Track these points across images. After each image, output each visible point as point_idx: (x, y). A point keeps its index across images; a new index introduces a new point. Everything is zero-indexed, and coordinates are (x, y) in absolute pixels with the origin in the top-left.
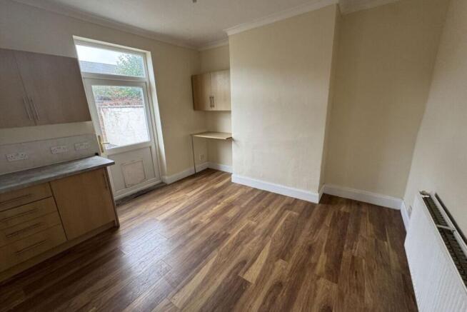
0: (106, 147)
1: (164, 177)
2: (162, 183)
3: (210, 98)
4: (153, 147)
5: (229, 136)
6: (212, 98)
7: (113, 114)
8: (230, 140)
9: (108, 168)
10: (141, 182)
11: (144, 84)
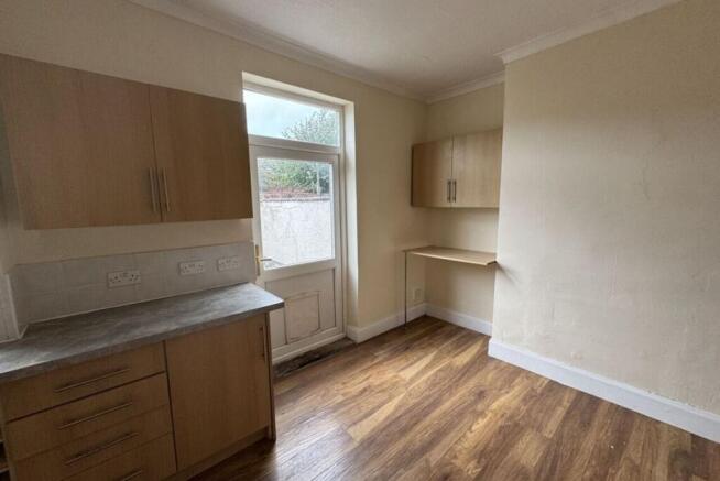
0: (266, 267)
1: (350, 327)
2: (346, 338)
3: (450, 183)
4: (338, 270)
5: (492, 260)
6: (452, 184)
7: (268, 210)
8: (494, 266)
9: (272, 314)
10: (313, 333)
11: (336, 157)
